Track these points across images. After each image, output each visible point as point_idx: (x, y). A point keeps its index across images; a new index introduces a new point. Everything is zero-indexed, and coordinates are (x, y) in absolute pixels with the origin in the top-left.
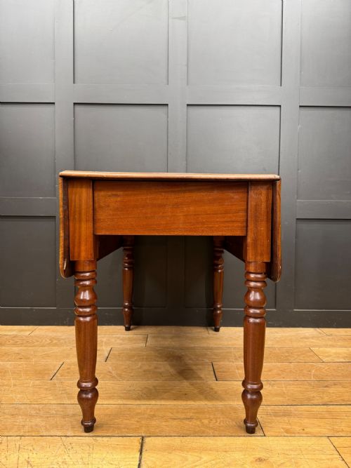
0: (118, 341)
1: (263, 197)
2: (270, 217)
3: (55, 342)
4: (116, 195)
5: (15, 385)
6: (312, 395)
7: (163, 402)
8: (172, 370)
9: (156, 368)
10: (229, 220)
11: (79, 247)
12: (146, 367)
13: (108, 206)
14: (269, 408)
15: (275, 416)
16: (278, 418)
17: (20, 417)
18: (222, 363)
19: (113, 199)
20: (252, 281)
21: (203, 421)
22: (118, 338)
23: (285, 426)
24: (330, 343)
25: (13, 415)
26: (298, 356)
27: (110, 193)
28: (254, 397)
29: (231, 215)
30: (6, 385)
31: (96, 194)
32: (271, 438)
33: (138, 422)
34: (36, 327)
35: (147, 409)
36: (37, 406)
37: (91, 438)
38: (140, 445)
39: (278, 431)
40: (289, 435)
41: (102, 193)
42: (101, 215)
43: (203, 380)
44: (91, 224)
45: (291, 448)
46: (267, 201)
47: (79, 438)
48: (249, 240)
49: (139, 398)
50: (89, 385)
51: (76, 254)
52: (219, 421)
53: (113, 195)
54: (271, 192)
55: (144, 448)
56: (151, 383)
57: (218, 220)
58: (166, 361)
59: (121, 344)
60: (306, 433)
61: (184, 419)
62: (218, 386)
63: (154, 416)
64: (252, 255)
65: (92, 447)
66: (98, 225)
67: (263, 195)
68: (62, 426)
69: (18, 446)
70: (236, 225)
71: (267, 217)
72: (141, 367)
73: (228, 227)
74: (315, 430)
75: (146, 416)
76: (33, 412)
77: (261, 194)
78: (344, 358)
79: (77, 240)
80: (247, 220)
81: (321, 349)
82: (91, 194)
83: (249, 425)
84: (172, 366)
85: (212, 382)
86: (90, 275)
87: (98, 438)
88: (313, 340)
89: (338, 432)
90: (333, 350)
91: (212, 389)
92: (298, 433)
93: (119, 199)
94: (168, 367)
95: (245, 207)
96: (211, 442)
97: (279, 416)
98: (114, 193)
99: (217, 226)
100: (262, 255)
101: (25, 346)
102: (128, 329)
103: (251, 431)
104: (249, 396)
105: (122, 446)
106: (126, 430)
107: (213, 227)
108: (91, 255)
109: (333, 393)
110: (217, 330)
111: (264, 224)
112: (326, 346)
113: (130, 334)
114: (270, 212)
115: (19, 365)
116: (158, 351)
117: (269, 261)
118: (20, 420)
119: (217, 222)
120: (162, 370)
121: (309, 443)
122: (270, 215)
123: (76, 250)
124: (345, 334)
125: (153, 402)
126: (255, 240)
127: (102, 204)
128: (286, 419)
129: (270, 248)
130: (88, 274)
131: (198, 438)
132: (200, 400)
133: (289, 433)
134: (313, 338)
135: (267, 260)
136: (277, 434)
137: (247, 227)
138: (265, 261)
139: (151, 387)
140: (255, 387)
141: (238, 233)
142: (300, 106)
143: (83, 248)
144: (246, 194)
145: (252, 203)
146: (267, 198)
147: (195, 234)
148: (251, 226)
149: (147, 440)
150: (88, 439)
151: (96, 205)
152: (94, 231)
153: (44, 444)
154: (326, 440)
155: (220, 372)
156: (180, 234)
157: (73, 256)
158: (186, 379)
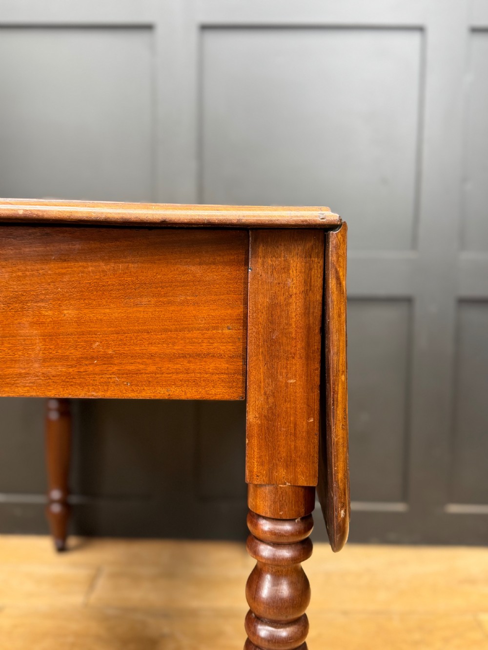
1: (294, 280)
2: (317, 346)
10: (190, 349)
20: (264, 541)
29: (197, 334)
46: (306, 293)
48: (252, 417)
54: (317, 262)
57: (154, 349)
64: (262, 464)
67: (293, 273)
70: (211, 365)
71: (308, 345)
77: (286, 269)
80: (246, 351)
95: (237, 311)
99: (152, 368)
100: (290, 463)
107: (138, 372)
111: (297, 365)
114: (317, 330)
117: (313, 483)
119: (152, 356)
122: (318, 338)
126: (271, 417)
129: (316, 440)
135: (306, 478)
137: (245, 374)
138: (303, 482)
141: (220, 392)
144: (241, 270)
145: (259, 301)
146: (308, 282)
148: (257, 372)
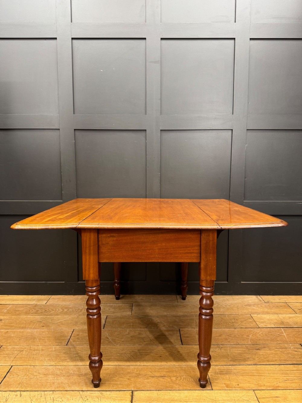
0: (112, 310)
1: (211, 238)
3: (66, 310)
4: (113, 236)
5: (42, 350)
6: (248, 357)
7: (145, 363)
8: (151, 336)
9: (139, 334)
10: (188, 252)
11: (89, 271)
12: (132, 334)
13: (108, 243)
14: (217, 368)
15: (220, 374)
16: (222, 376)
17: (50, 376)
18: (186, 329)
19: (111, 239)
20: (204, 292)
21: (172, 378)
22: (111, 306)
23: (226, 382)
24: (266, 310)
25: (45, 374)
26: (242, 322)
27: (109, 235)
28: (206, 365)
29: (190, 248)
30: (37, 350)
31: (100, 236)
32: (216, 391)
33: (129, 379)
34: (50, 296)
35: (135, 369)
36: (60, 367)
37: (98, 392)
38: (131, 397)
39: (221, 386)
40: (228, 389)
41: (104, 235)
42: (103, 250)
43: (173, 344)
44: (96, 257)
45: (229, 398)
47: (91, 392)
48: (202, 266)
49: (128, 360)
50: (97, 358)
51: (87, 276)
52: (182, 378)
53: (111, 236)
54: (216, 234)
55: (133, 399)
56: (137, 347)
57: (181, 252)
58: (146, 327)
59: (114, 313)
60: (240, 388)
61: (159, 377)
62: (183, 349)
63: (140, 374)
64: (204, 276)
65: (100, 399)
66: (101, 255)
67: (211, 236)
68: (79, 383)
69: (52, 399)
70: (193, 255)
71: (214, 251)
72: (129, 334)
73: (188, 256)
74: (246, 385)
75: (134, 374)
76: (58, 372)
77: (209, 236)
78: (274, 324)
79: (87, 267)
80: (201, 252)
81: (259, 316)
82: (96, 236)
83: (202, 383)
84: (151, 332)
85: (179, 346)
86: (96, 289)
87: (103, 392)
88: (254, 308)
89: (261, 386)
90: (267, 317)
91: (179, 352)
92: (235, 387)
93: (115, 239)
94: (148, 333)
95: (199, 244)
96: (177, 394)
97: (223, 374)
98: (112, 235)
99: (181, 256)
100: (210, 276)
101: (45, 315)
102: (118, 298)
103: (203, 386)
104: (202, 365)
105: (119, 398)
106: (121, 386)
107: (178, 257)
108: (97, 276)
109: (262, 355)
110: (184, 299)
111: (212, 255)
112: (264, 313)
113: (119, 303)
115: (43, 332)
116: (140, 318)
118: (50, 378)
119: (180, 253)
120: (144, 336)
121: (240, 395)
123: (87, 272)
124: (278, 301)
125: (138, 363)
126: (206, 266)
127: (104, 242)
128: (227, 376)
129: (216, 271)
130: (94, 288)
131: (169, 391)
132: (170, 361)
133: (228, 387)
134: (254, 305)
135: (214, 279)
136: (220, 388)
137: (200, 256)
138: (212, 279)
139: (136, 351)
140: (206, 359)
141: (195, 260)
142: (247, 130)
143: (91, 271)
144: (200, 235)
145: (203, 242)
146: (214, 238)
147: (166, 261)
148: (203, 257)
149: (135, 393)
150: (96, 393)
151: (100, 243)
152: (98, 260)
153: (69, 397)
154: (251, 393)
155: (184, 337)
156: (156, 261)
157: (85, 277)
158: (161, 343)
